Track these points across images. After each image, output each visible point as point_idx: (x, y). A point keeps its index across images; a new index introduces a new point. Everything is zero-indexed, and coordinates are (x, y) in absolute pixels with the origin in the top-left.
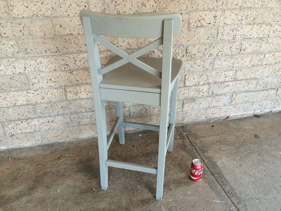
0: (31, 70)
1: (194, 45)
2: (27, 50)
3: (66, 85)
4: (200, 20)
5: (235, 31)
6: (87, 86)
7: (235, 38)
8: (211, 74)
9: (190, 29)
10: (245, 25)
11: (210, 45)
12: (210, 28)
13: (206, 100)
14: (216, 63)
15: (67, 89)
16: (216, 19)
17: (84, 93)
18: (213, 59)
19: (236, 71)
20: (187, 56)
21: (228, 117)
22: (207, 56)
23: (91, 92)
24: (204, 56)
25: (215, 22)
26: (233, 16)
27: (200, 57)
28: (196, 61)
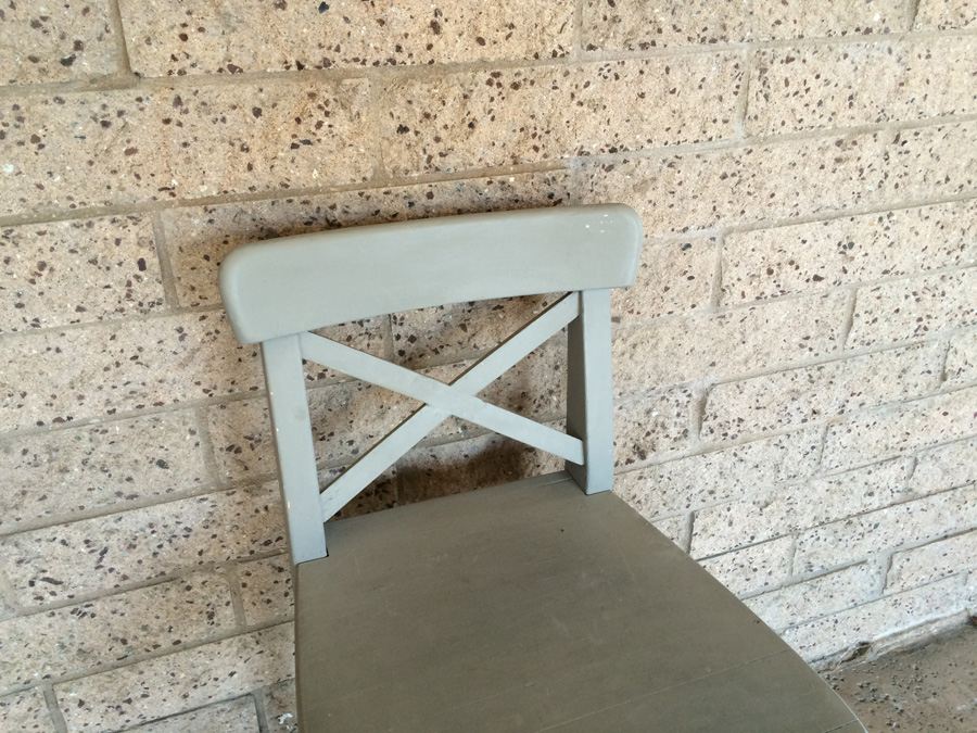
1: (740, 379)
3: (57, 673)
4: (775, 269)
5: (928, 296)
6: (182, 658)
7: (926, 329)
8: (806, 490)
9: (722, 314)
10: (971, 269)
11: (815, 374)
12: (817, 298)
14: (834, 443)
16: (852, 258)
17: (166, 694)
18: (821, 430)
19: (916, 462)
20: (704, 431)
21: (863, 648)
22: (797, 418)
23: (204, 680)
24: (785, 421)
25: (845, 272)
26: (928, 229)
27: (764, 429)
28: (745, 451)
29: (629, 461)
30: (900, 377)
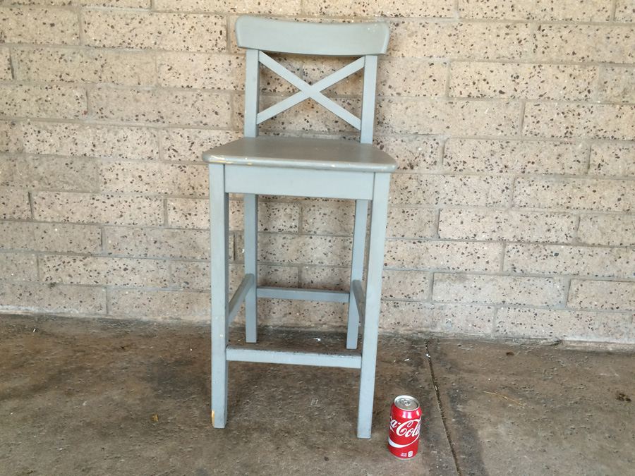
0: (105, 151)
1: (462, 138)
2: (103, 111)
3: (169, 193)
4: (476, 82)
5: (571, 115)
7: (571, 133)
8: (506, 216)
9: (451, 101)
10: (598, 105)
11: (505, 144)
12: (503, 104)
13: (494, 282)
14: (520, 189)
15: (169, 202)
16: (518, 83)
17: (203, 218)
18: (511, 179)
19: (580, 220)
20: (445, 163)
21: (559, 342)
22: (496, 169)
24: (489, 168)
25: (516, 91)
26: (564, 80)
27: (478, 171)
28: (467, 179)
29: (405, 168)
30: (558, 158)
